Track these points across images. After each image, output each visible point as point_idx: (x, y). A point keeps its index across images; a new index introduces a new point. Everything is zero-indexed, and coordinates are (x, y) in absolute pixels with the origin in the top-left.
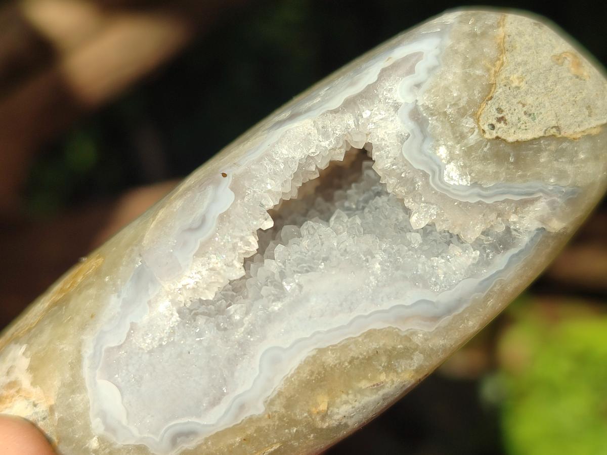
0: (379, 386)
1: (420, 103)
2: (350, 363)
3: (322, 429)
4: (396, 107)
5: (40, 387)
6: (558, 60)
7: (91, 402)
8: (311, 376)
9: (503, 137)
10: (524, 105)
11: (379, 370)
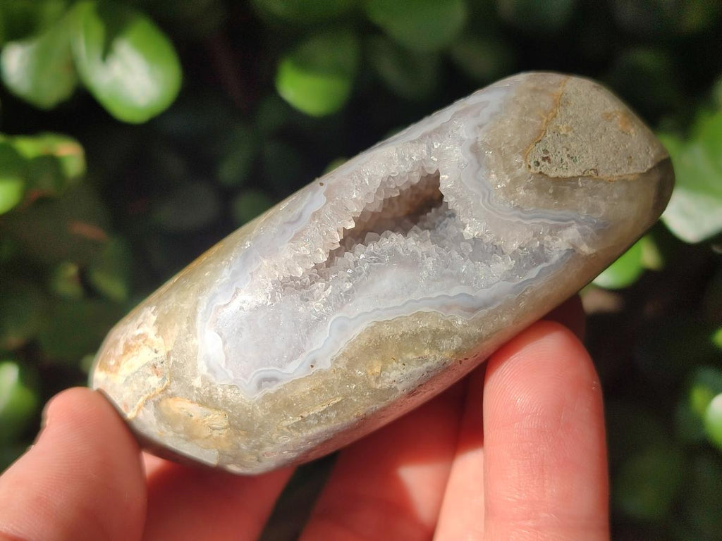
0: (423, 359)
1: (479, 140)
2: (401, 336)
3: (376, 390)
4: (461, 141)
5: (162, 337)
6: (608, 117)
7: (199, 347)
8: (369, 343)
9: (545, 173)
10: (568, 150)
11: (424, 345)
